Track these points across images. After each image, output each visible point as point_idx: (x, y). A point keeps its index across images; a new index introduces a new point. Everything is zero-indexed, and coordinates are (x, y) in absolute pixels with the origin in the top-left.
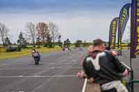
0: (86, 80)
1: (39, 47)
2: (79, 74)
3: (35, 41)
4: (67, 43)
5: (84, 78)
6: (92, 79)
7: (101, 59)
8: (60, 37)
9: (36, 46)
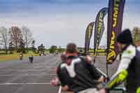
3: (8, 46)
5: (59, 85)
6: (66, 87)
8: (34, 42)
9: (9, 52)
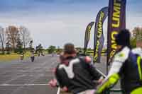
0: (59, 89)
1: (8, 53)
2: (51, 82)
3: (5, 46)
4: (40, 49)
6: (65, 88)
7: (74, 66)
8: (31, 42)
9: (6, 52)
